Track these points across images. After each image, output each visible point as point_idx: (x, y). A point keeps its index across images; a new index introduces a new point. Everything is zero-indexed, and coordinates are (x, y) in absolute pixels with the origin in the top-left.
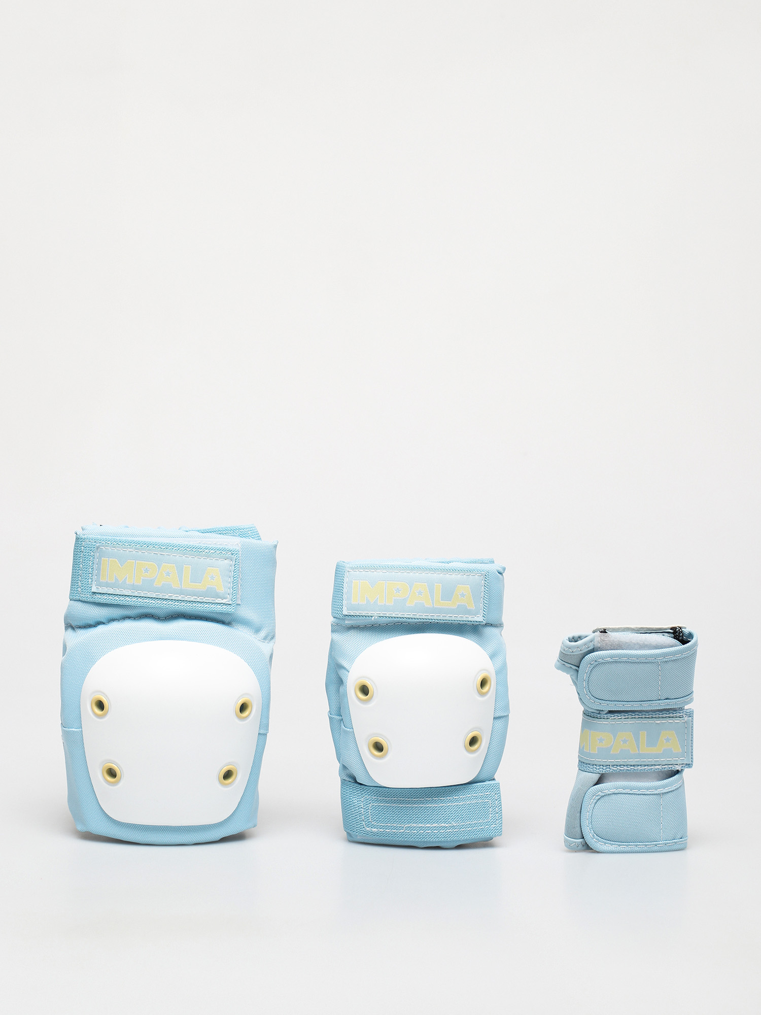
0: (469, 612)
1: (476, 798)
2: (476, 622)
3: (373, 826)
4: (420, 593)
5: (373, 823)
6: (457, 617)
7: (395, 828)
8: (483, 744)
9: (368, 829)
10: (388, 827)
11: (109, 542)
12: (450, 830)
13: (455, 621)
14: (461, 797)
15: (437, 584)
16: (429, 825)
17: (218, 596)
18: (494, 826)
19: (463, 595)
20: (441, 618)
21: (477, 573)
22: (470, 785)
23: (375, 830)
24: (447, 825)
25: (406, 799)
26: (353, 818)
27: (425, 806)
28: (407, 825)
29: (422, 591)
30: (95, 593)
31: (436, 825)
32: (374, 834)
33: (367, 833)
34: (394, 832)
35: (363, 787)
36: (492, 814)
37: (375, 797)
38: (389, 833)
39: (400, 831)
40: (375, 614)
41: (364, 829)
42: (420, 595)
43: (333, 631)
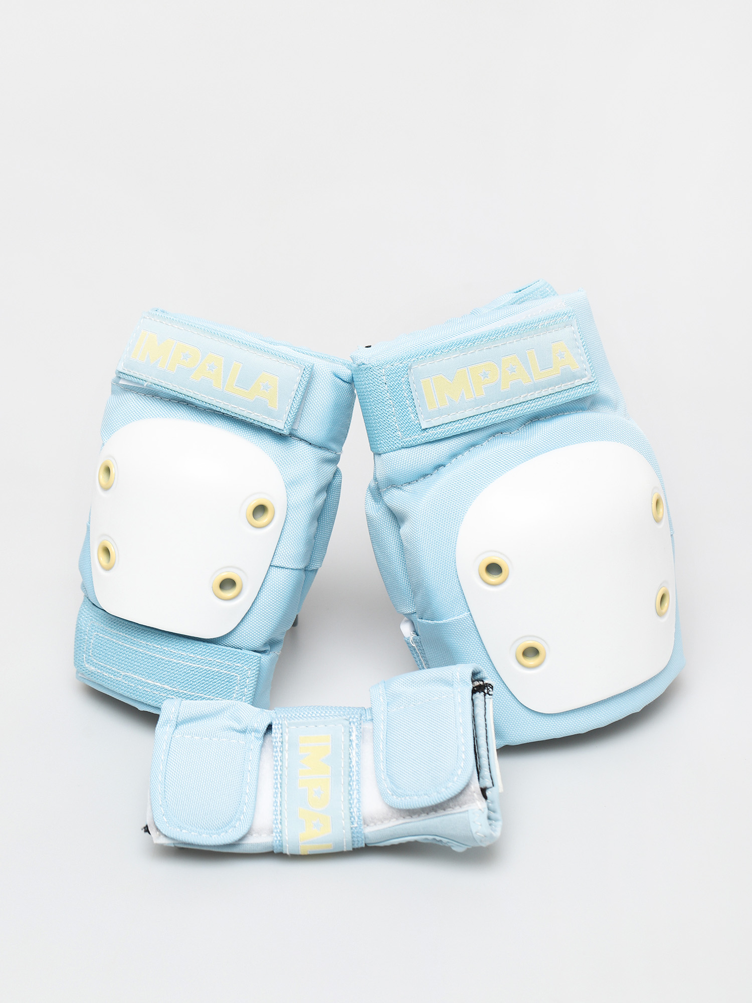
9: (87, 665)
11: (421, 357)
17: (575, 377)
30: (426, 429)
32: (92, 674)
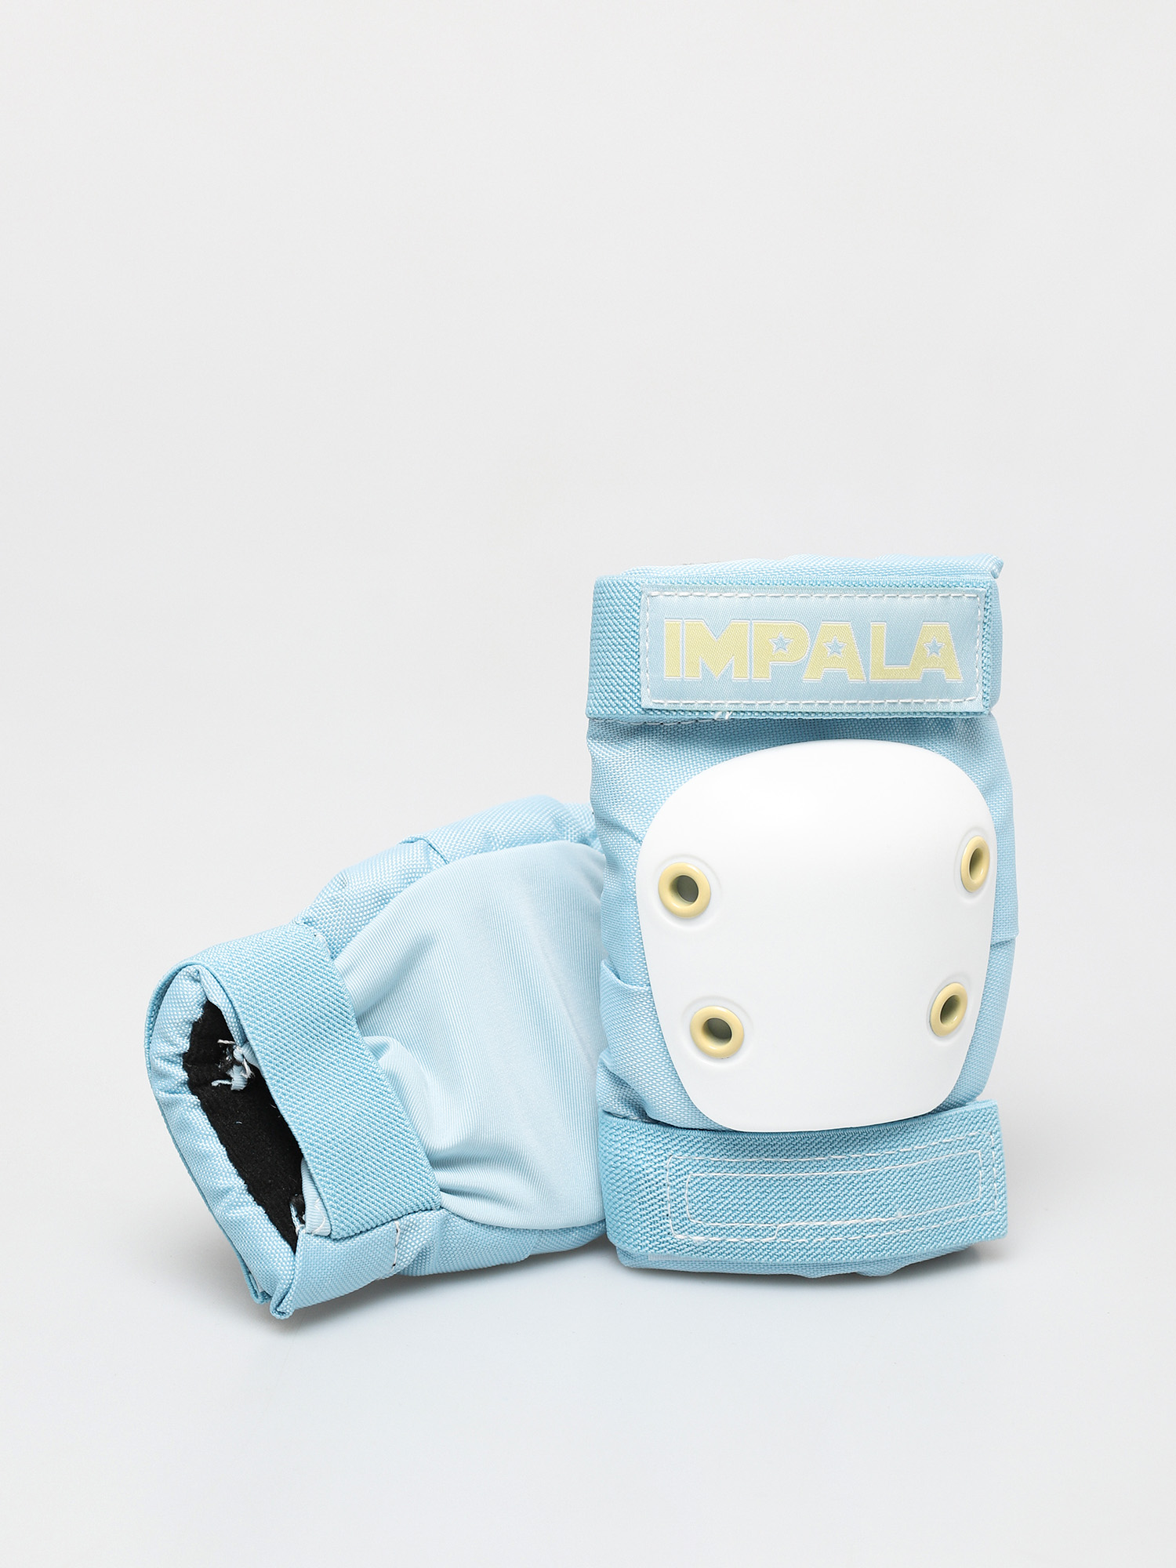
0: (948, 691)
1: (950, 1146)
2: (968, 713)
3: (694, 1230)
4: (836, 649)
5: (695, 1221)
6: (921, 703)
7: (753, 1232)
8: (968, 1013)
9: (680, 1237)
10: (731, 1231)
12: (891, 1232)
13: (915, 713)
14: (916, 1147)
15: (876, 624)
16: (840, 1223)
18: (988, 1214)
19: (935, 649)
20: (886, 708)
21: (967, 592)
22: (936, 1117)
23: (697, 1239)
24: (884, 1220)
25: (782, 1160)
26: (644, 1212)
27: (830, 1174)
28: (782, 1225)
29: (840, 644)
31: (856, 1221)
32: (697, 1249)
33: (678, 1247)
34: (749, 1244)
35: (671, 1130)
36: (983, 1184)
37: (700, 1157)
38: (734, 1246)
39: (764, 1240)
40: (723, 707)
41: (668, 1238)
42: (835, 654)
43: (592, 736)
